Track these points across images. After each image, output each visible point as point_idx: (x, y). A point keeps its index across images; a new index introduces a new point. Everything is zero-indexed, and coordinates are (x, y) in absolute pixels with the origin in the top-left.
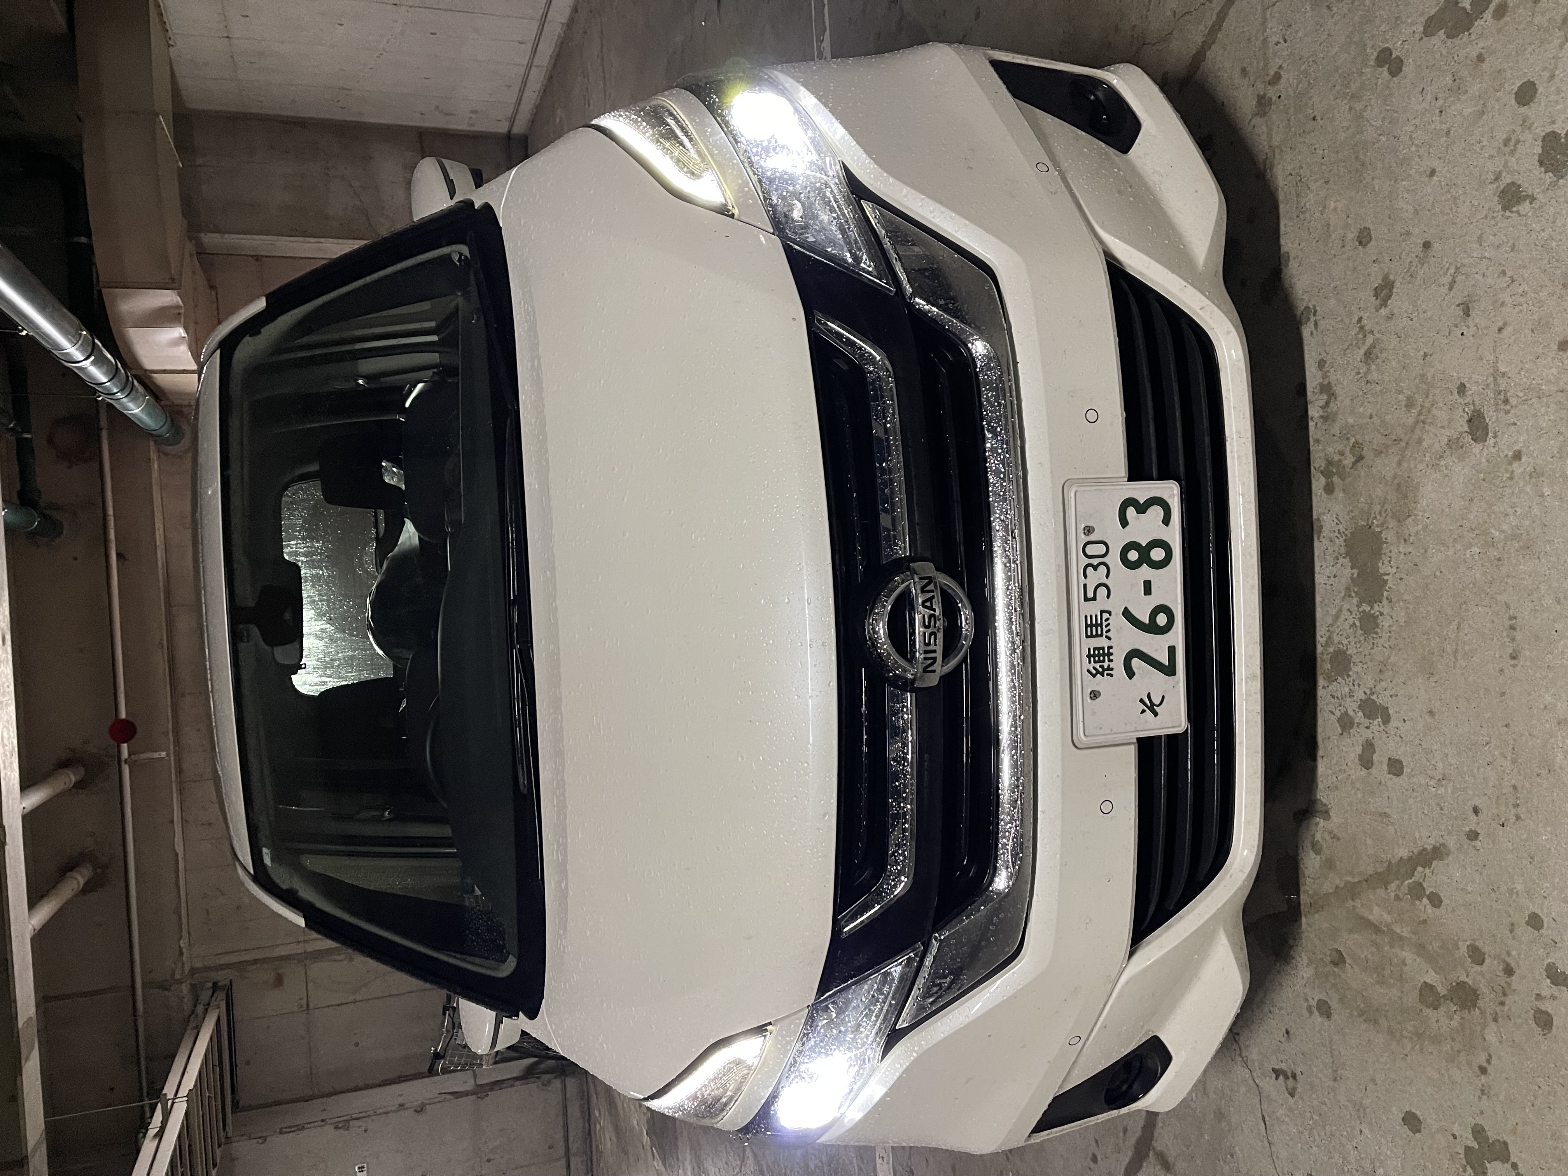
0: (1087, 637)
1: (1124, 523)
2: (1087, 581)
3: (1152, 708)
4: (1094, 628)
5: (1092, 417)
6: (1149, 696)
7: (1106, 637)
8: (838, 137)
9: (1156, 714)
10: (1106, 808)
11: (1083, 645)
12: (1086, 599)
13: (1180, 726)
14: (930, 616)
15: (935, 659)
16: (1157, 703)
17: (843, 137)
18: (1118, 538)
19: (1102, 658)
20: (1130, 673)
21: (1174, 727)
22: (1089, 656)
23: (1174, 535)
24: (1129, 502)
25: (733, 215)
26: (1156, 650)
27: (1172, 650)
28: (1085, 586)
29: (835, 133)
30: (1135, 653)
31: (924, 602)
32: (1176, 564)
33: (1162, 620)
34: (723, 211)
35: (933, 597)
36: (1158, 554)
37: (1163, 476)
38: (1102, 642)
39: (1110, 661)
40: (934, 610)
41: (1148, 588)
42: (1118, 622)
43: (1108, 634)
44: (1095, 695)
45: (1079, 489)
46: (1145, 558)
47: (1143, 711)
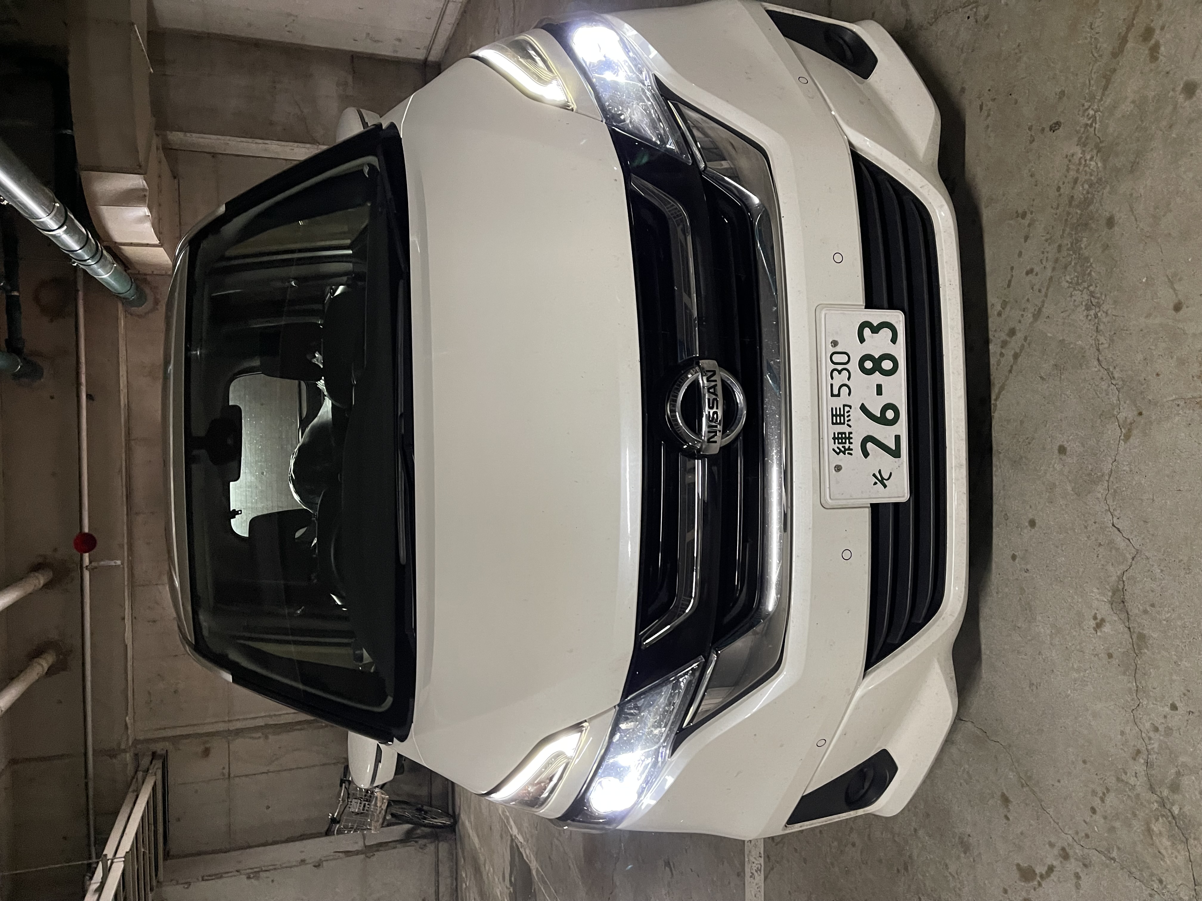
0: (833, 423)
1: (862, 340)
2: (833, 382)
3: (882, 481)
4: (838, 417)
5: (838, 258)
6: (880, 472)
7: (848, 425)
8: (651, 56)
9: (885, 486)
10: (847, 555)
11: (830, 430)
12: (833, 395)
13: (904, 496)
14: (714, 399)
15: (716, 432)
16: (886, 478)
17: (656, 55)
18: (857, 351)
19: (844, 441)
20: (866, 454)
21: (899, 497)
22: (834, 438)
23: (900, 351)
24: (865, 324)
25: (572, 110)
26: (886, 437)
27: (898, 438)
28: (832, 385)
29: (649, 53)
30: (869, 439)
31: (709, 389)
32: (901, 373)
33: (890, 414)
34: (565, 107)
35: (716, 385)
36: (887, 365)
37: (891, 306)
38: (844, 429)
39: (852, 443)
40: (716, 395)
41: (879, 390)
42: (856, 414)
43: (849, 423)
44: (838, 468)
45: (827, 312)
46: (877, 367)
47: (875, 483)
